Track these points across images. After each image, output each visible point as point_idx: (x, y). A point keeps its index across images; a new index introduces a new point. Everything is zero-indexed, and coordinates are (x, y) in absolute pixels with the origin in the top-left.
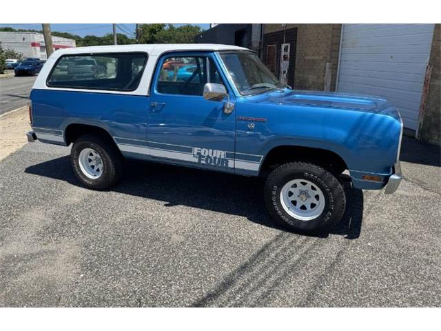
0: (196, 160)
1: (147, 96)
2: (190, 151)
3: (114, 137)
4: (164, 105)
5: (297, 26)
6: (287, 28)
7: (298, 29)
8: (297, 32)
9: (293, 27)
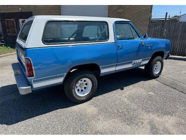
0: (132, 66)
2: (132, 62)
5: (32, 11)
6: (23, 11)
7: (33, 13)
8: (32, 14)
9: (27, 11)
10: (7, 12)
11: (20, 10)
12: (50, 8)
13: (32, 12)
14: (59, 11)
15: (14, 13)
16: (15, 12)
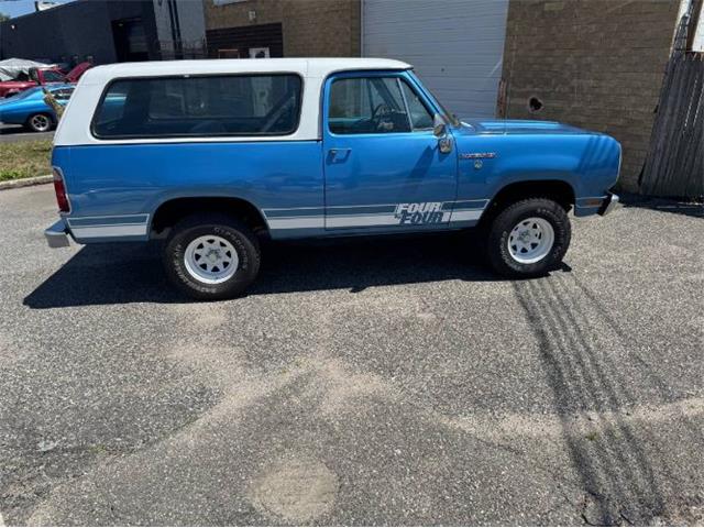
0: (398, 221)
1: (318, 141)
2: (392, 210)
3: (262, 210)
4: (349, 151)
5: (280, 20)
6: (259, 23)
7: (283, 27)
8: (280, 29)
9: (270, 22)
10: (222, 27)
11: (251, 17)
12: (326, 9)
13: (280, 24)
14: (352, 18)
15: (239, 28)
16: (240, 25)
